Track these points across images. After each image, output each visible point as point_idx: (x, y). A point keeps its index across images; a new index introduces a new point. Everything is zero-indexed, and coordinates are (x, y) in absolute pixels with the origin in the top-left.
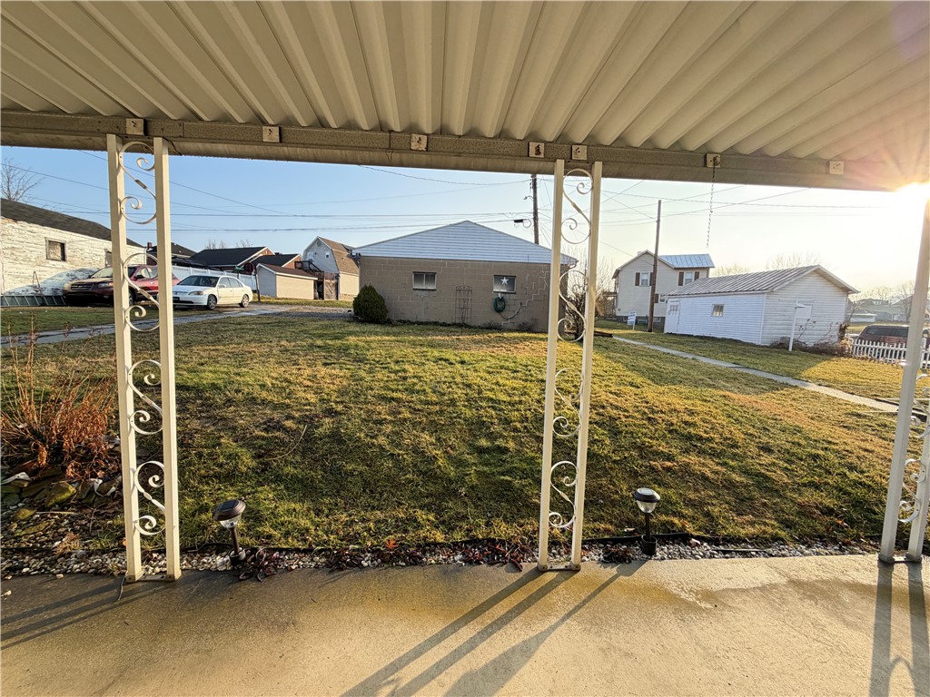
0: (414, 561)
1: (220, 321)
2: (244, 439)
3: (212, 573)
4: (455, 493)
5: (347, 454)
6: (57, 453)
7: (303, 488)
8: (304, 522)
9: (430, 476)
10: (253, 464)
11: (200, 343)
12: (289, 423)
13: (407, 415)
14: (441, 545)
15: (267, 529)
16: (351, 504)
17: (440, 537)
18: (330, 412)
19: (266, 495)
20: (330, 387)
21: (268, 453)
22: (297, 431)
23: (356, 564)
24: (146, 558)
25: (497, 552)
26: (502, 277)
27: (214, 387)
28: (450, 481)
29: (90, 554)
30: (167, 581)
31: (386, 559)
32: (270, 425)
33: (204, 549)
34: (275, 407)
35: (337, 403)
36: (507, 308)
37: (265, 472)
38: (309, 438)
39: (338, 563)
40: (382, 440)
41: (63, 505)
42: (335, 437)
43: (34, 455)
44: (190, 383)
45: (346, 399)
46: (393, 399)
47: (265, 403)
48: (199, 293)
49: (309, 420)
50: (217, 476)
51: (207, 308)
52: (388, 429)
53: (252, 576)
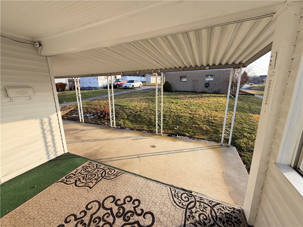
0: (141, 131)
1: (133, 92)
2: (126, 114)
3: (119, 128)
4: (152, 125)
5: (139, 118)
6: (105, 113)
7: (132, 121)
8: (130, 125)
9: (150, 122)
10: (126, 117)
11: (127, 97)
12: (133, 112)
13: (153, 113)
14: (145, 130)
15: (125, 125)
16: (137, 124)
17: (146, 129)
18: (140, 111)
19: (127, 122)
20: (143, 107)
21: (129, 116)
22: (134, 114)
23: (134, 130)
24: (113, 125)
25: (152, 132)
26: (209, 76)
27: (125, 106)
28: (152, 123)
29: (108, 124)
30: (114, 127)
31: (137, 130)
32: (131, 112)
33: (118, 126)
34: (133, 110)
35: (142, 110)
36: (210, 86)
37: (127, 119)
38: (135, 115)
39: (132, 129)
40: (146, 116)
41: (106, 119)
42: (139, 115)
43: (103, 113)
44: (122, 105)
45: (144, 109)
46: (152, 110)
47: (131, 109)
48: (130, 85)
49: (137, 112)
50: (122, 118)
51: (132, 88)
52: (148, 114)
53: (122, 129)
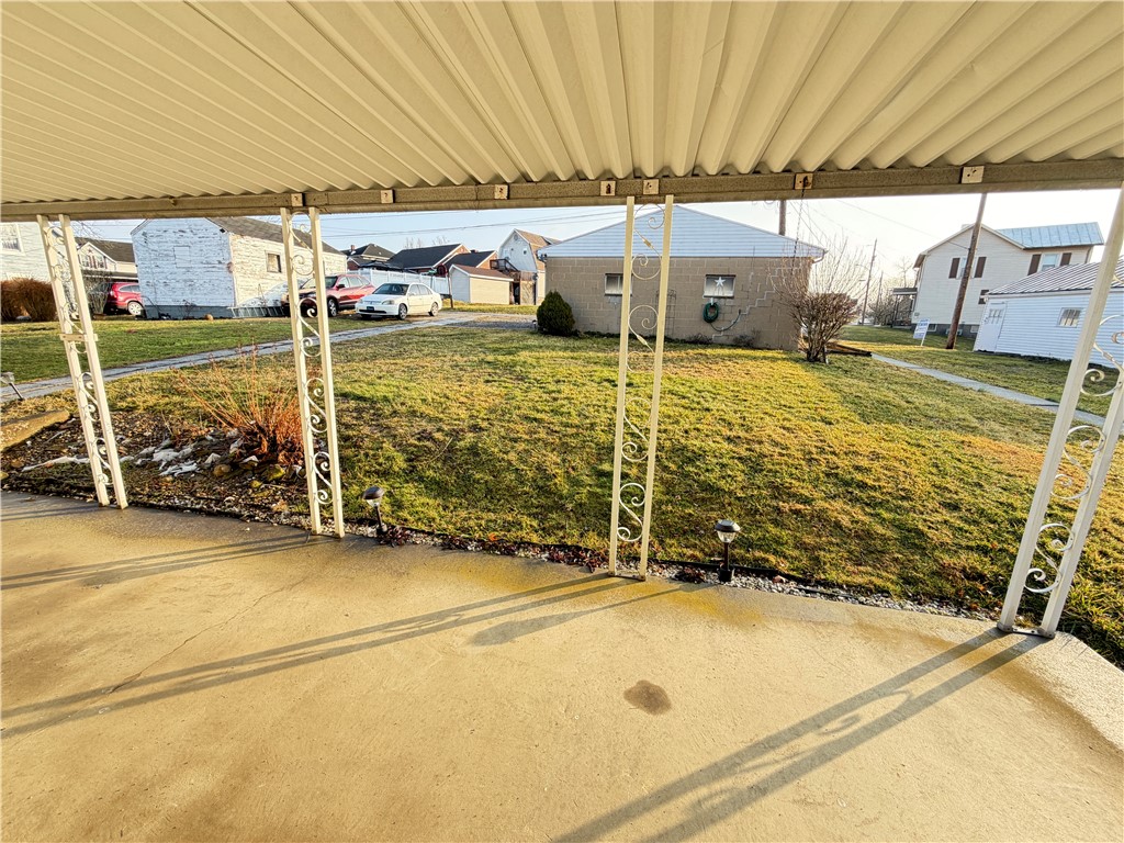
0: (509, 552)
1: (407, 333)
2: (400, 446)
3: (364, 537)
4: (562, 508)
5: (479, 465)
7: (438, 489)
8: (433, 514)
9: (543, 490)
10: (404, 465)
11: (384, 356)
12: (438, 435)
13: (543, 435)
14: (534, 545)
15: (404, 514)
16: (473, 504)
17: (535, 539)
18: (475, 428)
19: (409, 491)
20: (481, 405)
21: (417, 458)
22: (443, 442)
23: (462, 547)
24: (324, 521)
25: (578, 556)
26: (717, 277)
27: (386, 399)
28: (561, 497)
29: (292, 514)
30: (336, 537)
31: (487, 547)
32: (424, 436)
33: (361, 522)
34: (430, 420)
35: (483, 419)
36: (721, 317)
37: (411, 474)
38: (451, 449)
39: (450, 544)
40: (512, 456)
41: (278, 481)
42: (473, 450)
45: (492, 416)
46: (535, 419)
47: (422, 416)
48: (391, 303)
49: (456, 434)
50: (377, 472)
51: (398, 318)
52: (521, 446)
53: (388, 543)
